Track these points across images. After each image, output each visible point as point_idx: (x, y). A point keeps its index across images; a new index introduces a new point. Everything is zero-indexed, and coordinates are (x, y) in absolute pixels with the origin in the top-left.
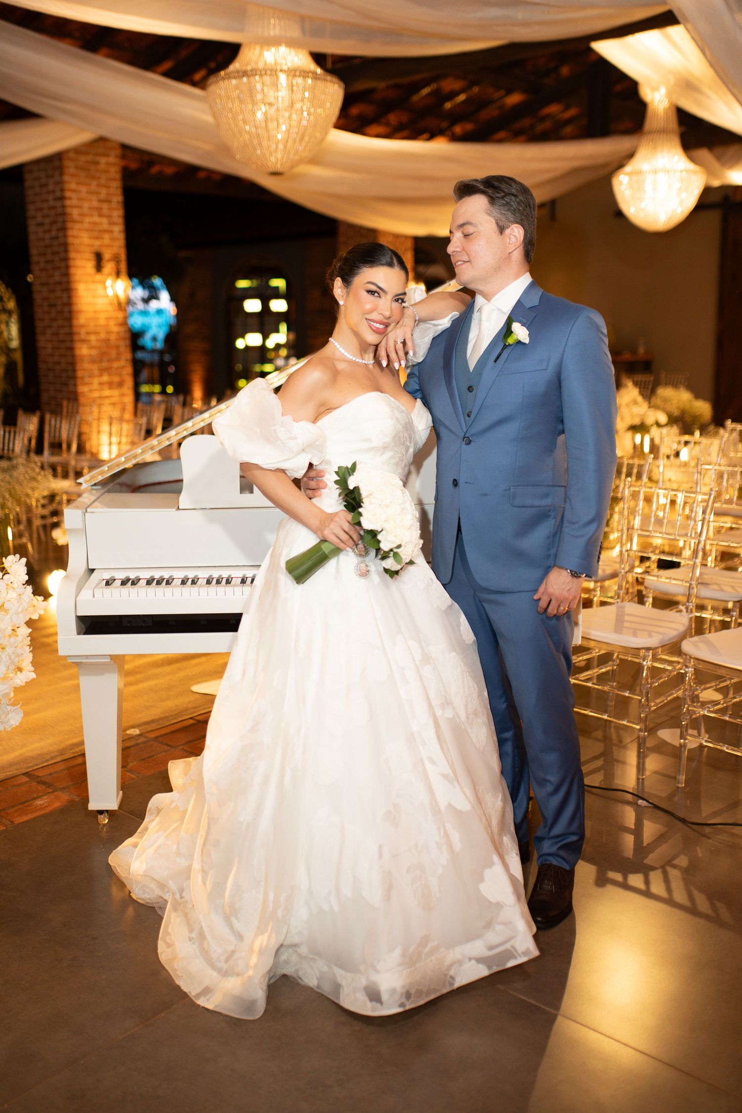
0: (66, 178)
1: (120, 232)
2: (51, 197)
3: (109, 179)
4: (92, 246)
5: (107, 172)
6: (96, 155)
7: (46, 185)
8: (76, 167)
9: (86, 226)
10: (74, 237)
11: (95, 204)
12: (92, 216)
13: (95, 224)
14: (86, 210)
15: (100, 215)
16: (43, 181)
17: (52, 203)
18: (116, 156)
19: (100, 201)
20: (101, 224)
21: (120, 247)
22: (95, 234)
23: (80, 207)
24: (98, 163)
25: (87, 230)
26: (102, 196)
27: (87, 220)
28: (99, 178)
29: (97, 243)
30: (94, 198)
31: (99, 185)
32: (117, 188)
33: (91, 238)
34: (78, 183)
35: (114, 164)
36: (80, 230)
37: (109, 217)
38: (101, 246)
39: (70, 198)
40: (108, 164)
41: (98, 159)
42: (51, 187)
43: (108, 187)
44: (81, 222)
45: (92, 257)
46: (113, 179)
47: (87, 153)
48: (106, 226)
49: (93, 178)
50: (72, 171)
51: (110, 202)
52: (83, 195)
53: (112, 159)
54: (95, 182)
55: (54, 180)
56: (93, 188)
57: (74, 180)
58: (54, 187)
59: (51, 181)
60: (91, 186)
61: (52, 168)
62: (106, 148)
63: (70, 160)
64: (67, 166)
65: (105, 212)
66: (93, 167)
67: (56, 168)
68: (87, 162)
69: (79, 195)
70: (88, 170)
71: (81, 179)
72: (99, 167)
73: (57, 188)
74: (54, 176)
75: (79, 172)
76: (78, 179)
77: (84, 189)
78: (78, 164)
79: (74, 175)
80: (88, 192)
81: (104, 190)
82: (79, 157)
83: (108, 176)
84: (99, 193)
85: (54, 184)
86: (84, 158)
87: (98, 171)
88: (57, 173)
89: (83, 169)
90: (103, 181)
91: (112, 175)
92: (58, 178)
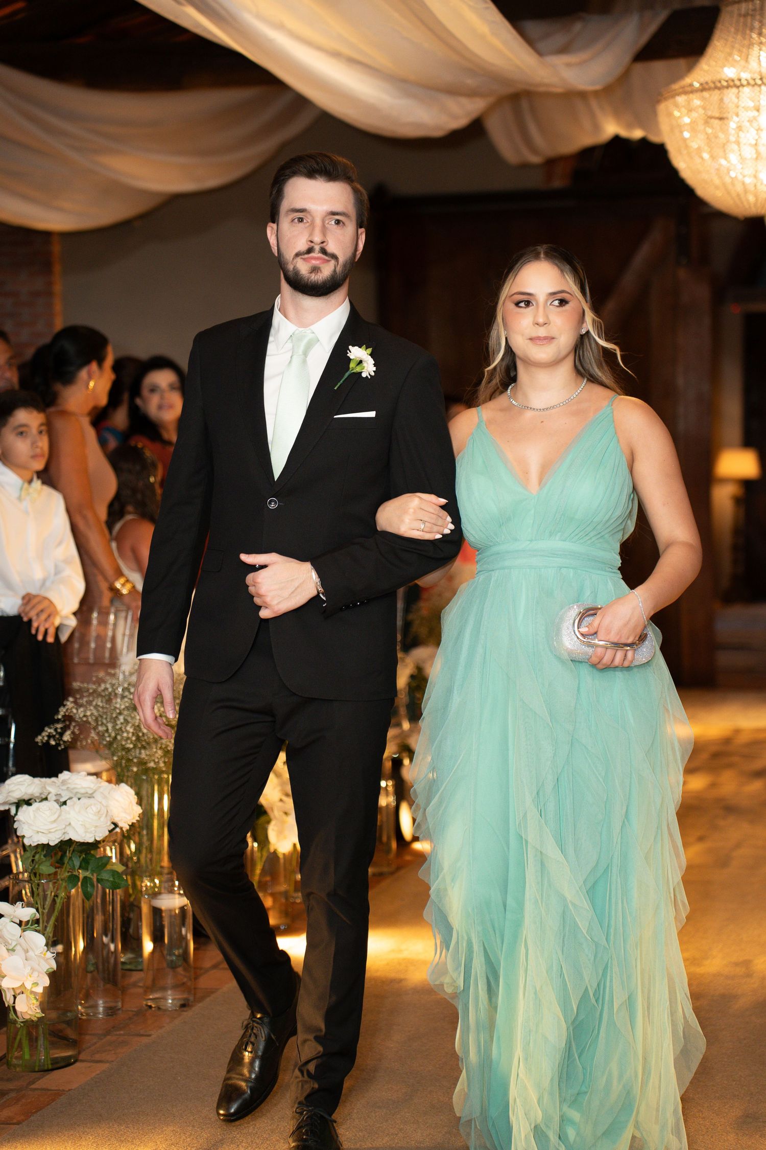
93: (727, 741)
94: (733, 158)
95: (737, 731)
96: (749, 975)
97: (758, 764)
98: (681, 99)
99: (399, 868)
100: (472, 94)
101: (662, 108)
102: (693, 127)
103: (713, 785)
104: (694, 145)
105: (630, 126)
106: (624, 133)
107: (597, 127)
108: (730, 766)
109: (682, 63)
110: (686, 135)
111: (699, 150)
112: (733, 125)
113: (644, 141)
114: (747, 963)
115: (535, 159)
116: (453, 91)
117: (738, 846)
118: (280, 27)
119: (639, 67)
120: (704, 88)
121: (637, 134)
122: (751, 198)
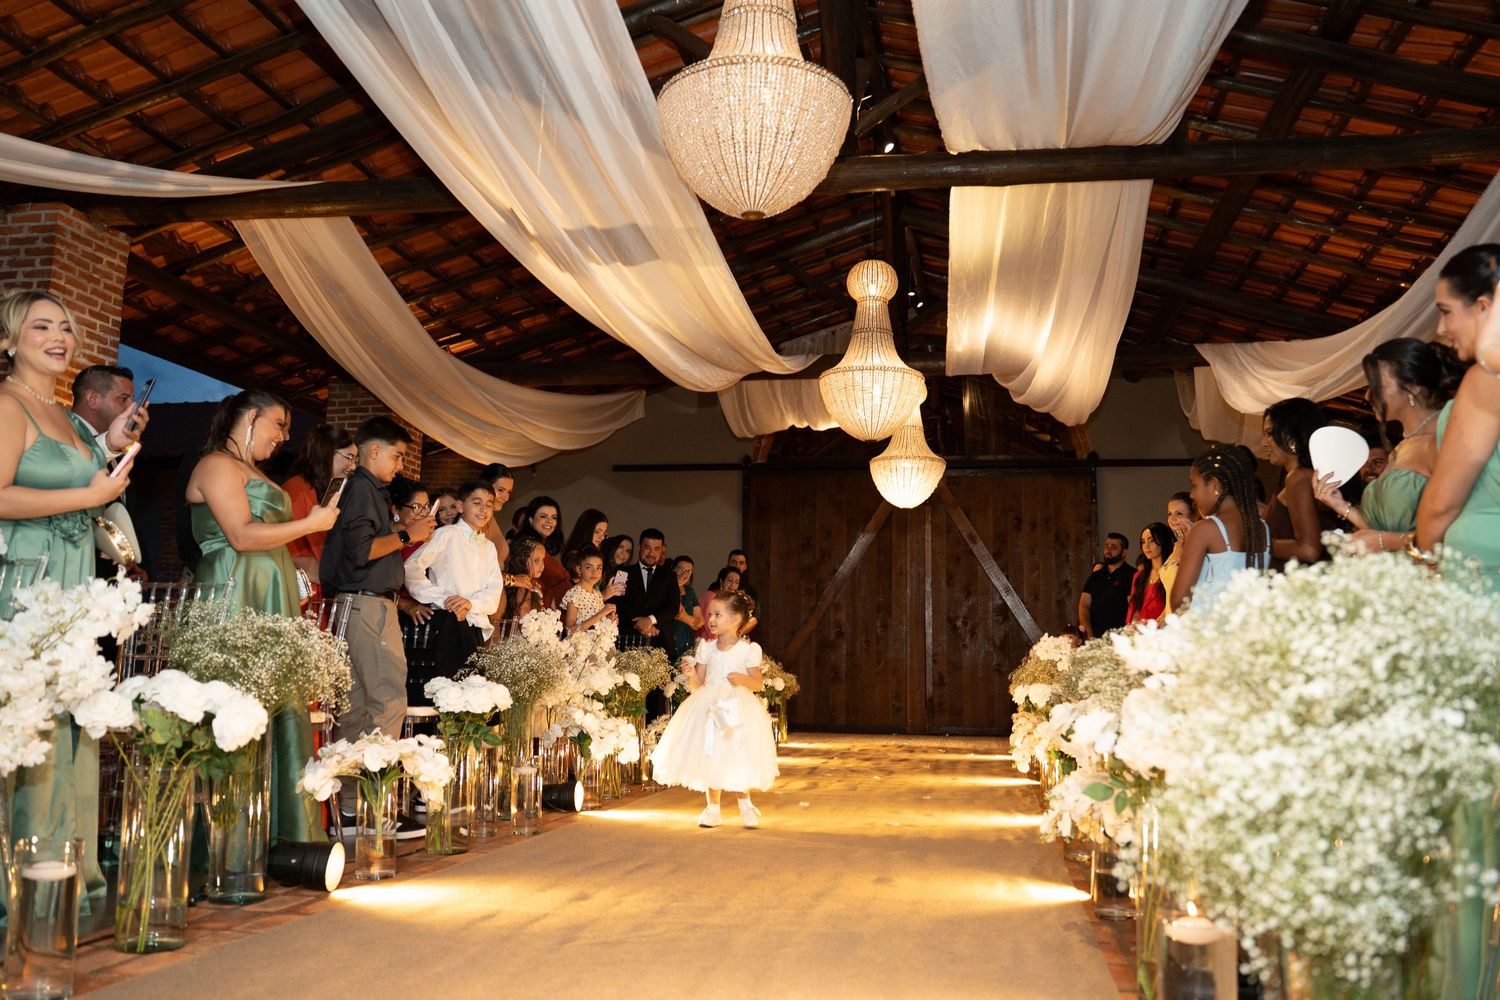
0: (54, 268)
3: (107, 287)
5: (108, 276)
6: (100, 248)
7: (13, 275)
8: (70, 257)
11: (87, 317)
16: (5, 269)
18: (122, 258)
19: (92, 313)
24: (100, 260)
26: (97, 309)
28: (97, 282)
30: (86, 306)
31: (94, 292)
32: (116, 302)
34: (68, 281)
35: (118, 269)
40: (110, 265)
41: (98, 254)
42: (20, 279)
43: (107, 298)
46: (114, 290)
47: (88, 243)
48: (95, 353)
49: (91, 279)
50: (65, 260)
51: (106, 319)
52: (72, 299)
53: (116, 261)
54: (91, 286)
55: (29, 269)
56: (88, 294)
57: (65, 273)
58: (27, 280)
59: (20, 270)
60: (85, 290)
61: (27, 252)
62: (111, 242)
63: (63, 243)
64: (60, 253)
65: (97, 332)
66: (91, 264)
67: (38, 252)
68: (85, 254)
69: (66, 297)
70: (86, 267)
71: (75, 277)
72: (98, 266)
73: (35, 281)
74: (31, 263)
75: (73, 265)
76: (71, 275)
77: (76, 291)
78: (75, 254)
79: (65, 267)
80: (81, 298)
81: (101, 301)
82: (76, 243)
83: (110, 282)
84: (95, 304)
85: (27, 275)
86: (81, 247)
87: (97, 271)
88: (38, 260)
89: (79, 263)
90: (101, 288)
91: (113, 283)
92: (38, 267)
94: (860, 408)
98: (830, 378)
102: (839, 390)
104: (840, 399)
105: (800, 416)
106: (797, 424)
108: (851, 758)
110: (835, 393)
114: (872, 824)
115: (749, 435)
117: (860, 783)
120: (845, 371)
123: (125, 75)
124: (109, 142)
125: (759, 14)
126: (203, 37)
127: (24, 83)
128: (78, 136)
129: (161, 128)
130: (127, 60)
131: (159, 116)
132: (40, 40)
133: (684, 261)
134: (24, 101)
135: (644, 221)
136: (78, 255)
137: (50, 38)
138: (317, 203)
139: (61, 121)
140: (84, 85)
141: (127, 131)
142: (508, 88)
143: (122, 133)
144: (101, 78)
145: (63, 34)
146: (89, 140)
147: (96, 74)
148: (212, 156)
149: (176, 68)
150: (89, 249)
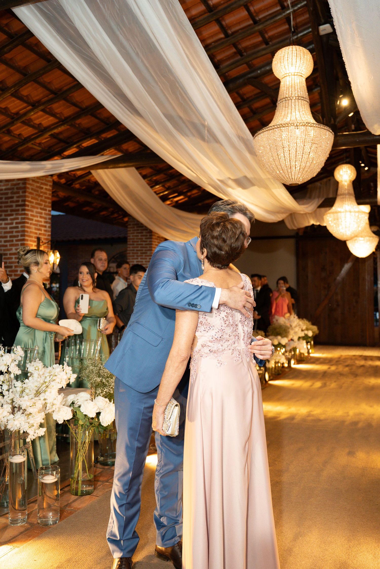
0: (27, 194)
1: (49, 227)
2: (14, 204)
3: (46, 198)
4: (36, 233)
5: (45, 193)
6: (42, 184)
7: (12, 197)
8: (32, 189)
9: (34, 222)
10: (28, 227)
11: (39, 210)
12: (37, 217)
13: (38, 221)
14: (34, 214)
15: (41, 217)
16: (10, 195)
17: (14, 208)
18: (50, 186)
19: (41, 209)
20: (41, 222)
21: (48, 235)
22: (38, 227)
23: (32, 211)
24: (42, 188)
25: (35, 225)
26: (42, 207)
27: (35, 218)
28: (42, 196)
29: (38, 232)
30: (39, 207)
31: (41, 200)
32: (49, 203)
33: (36, 229)
34: (32, 198)
35: (49, 190)
36: (31, 224)
37: (45, 218)
38: (40, 234)
39: (28, 206)
40: (46, 189)
41: (42, 186)
42: (15, 199)
43: (45, 202)
44: (32, 220)
45: (36, 240)
46: (48, 198)
47: (38, 182)
48: (43, 224)
49: (40, 196)
50: (30, 191)
51: (46, 210)
52: (34, 205)
53: (48, 187)
54: (40, 198)
55: (18, 195)
56: (39, 202)
57: (30, 195)
58: (17, 199)
59: (15, 196)
60: (38, 200)
61: (17, 188)
62: (46, 181)
63: (30, 184)
64: (28, 188)
65: (43, 215)
66: (39, 190)
67: (21, 188)
68: (37, 187)
69: (32, 204)
70: (37, 191)
71: (34, 196)
72: (42, 190)
73: (20, 199)
74: (18, 193)
75: (33, 192)
76: (32, 196)
77: (35, 201)
78: (33, 187)
79: (31, 193)
80: (37, 203)
81: (44, 203)
82: (34, 183)
83: (46, 196)
84: (41, 205)
85: (18, 197)
86: (36, 184)
87: (42, 192)
88: (21, 191)
89: (35, 191)
90: (43, 198)
91: (48, 196)
92: (21, 194)
93: (339, 358)
94: (340, 227)
95: (341, 356)
96: (348, 416)
97: (347, 364)
98: (328, 215)
99: (265, 388)
100: (283, 213)
101: (325, 217)
102: (331, 221)
103: (337, 369)
104: (332, 225)
105: (316, 222)
106: (315, 223)
107: (309, 222)
108: (340, 364)
109: (328, 209)
110: (330, 222)
111: (333, 226)
112: (340, 220)
113: (319, 225)
114: (348, 413)
115: (295, 228)
116: (278, 212)
117: (344, 383)
118: (240, 197)
119: (319, 209)
120: (333, 213)
121: (318, 224)
122: (345, 236)
123: (47, 120)
124: (43, 143)
125: (293, 101)
126: (75, 105)
127: (12, 128)
128: (32, 144)
129: (61, 137)
130: (47, 116)
131: (60, 133)
132: (17, 113)
133: (266, 187)
134: (12, 134)
135: (249, 175)
136: (34, 188)
137: (21, 112)
138: (121, 163)
139: (25, 139)
140: (33, 127)
141: (49, 139)
142: (194, 136)
143: (47, 140)
144: (38, 123)
145: (25, 110)
146: (36, 144)
147: (37, 122)
148: (81, 145)
149: (66, 116)
150: (38, 185)
